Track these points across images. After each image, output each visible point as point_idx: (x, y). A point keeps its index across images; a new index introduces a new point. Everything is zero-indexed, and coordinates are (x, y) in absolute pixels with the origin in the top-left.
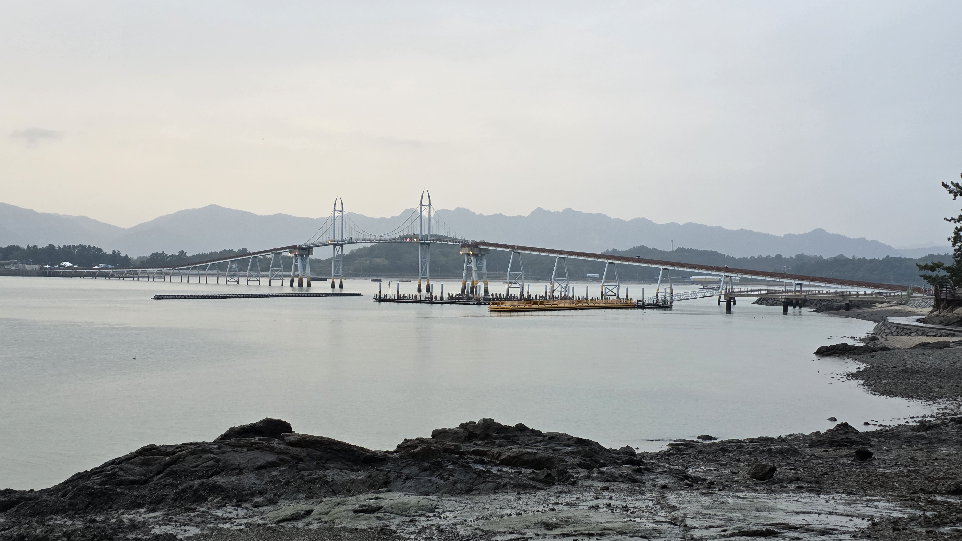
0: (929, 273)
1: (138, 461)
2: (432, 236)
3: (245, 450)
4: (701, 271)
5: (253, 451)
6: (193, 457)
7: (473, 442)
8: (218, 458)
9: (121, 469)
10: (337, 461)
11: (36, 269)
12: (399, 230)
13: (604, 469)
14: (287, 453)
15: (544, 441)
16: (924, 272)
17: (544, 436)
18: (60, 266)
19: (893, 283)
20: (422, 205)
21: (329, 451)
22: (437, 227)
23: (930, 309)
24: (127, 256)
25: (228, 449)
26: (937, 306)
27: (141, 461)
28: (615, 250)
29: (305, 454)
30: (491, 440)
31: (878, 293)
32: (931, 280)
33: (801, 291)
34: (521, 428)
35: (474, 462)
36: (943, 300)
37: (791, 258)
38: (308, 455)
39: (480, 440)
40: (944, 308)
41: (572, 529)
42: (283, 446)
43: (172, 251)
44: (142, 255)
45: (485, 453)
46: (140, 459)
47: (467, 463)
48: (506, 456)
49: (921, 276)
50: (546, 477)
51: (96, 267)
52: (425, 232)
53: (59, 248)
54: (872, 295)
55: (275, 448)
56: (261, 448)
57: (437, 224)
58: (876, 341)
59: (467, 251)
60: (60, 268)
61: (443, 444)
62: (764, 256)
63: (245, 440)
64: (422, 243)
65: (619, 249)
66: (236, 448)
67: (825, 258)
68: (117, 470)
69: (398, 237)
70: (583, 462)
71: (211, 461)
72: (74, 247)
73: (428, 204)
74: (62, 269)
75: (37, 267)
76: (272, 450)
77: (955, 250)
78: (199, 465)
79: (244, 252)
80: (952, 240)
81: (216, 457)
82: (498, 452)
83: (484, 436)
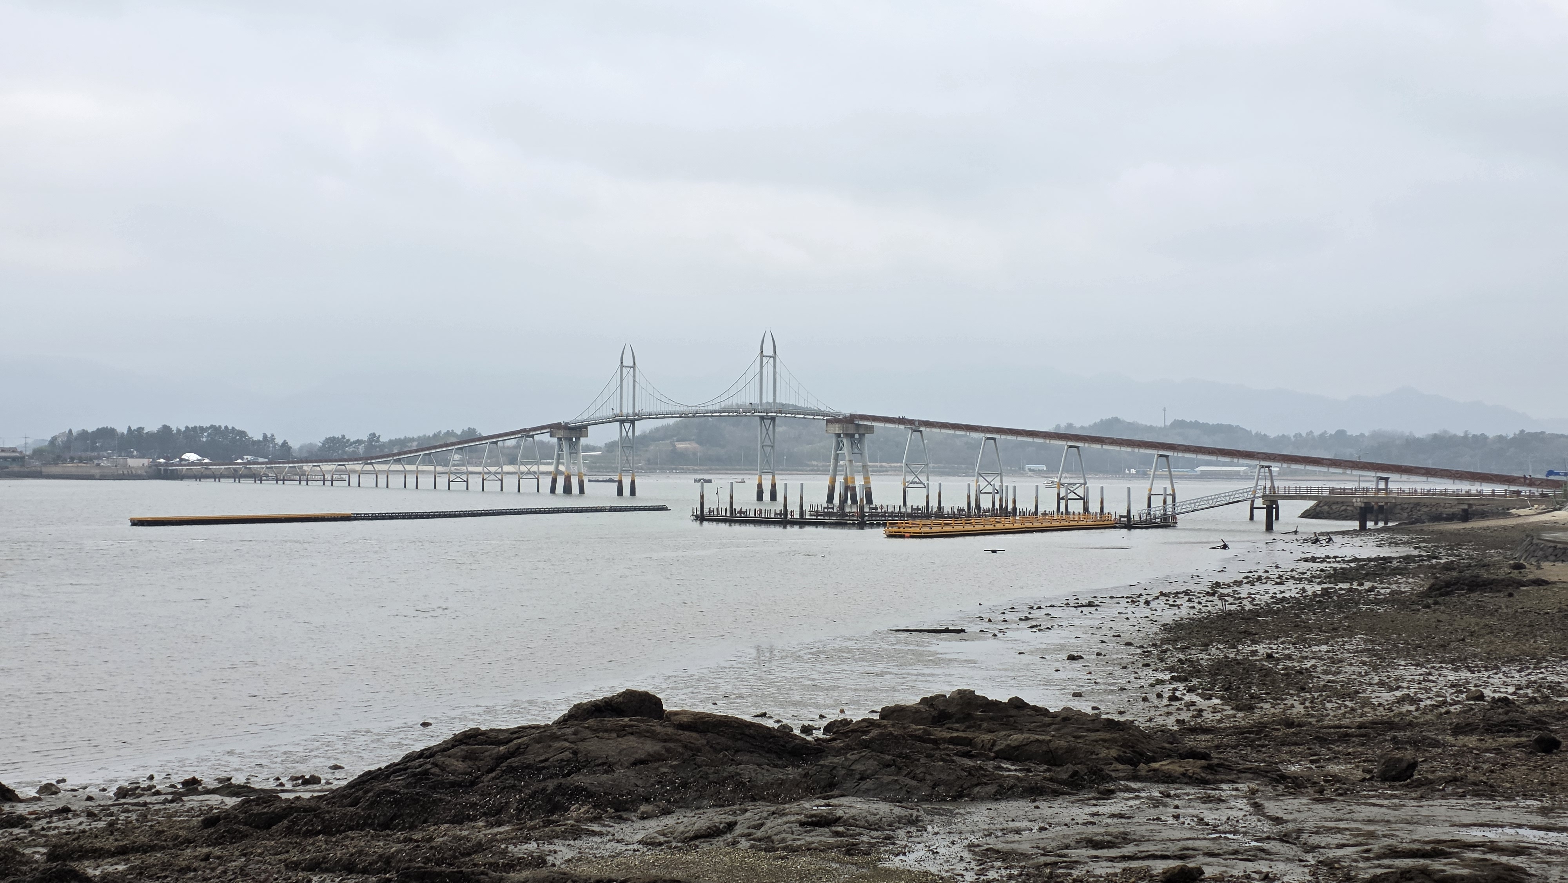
1: (458, 752)
2: (779, 405)
3: (615, 735)
5: (625, 738)
6: (539, 746)
7: (947, 726)
8: (576, 747)
9: (435, 765)
10: (752, 752)
11: (143, 465)
13: (1155, 765)
14: (677, 741)
15: (1055, 724)
17: (1054, 716)
18: (182, 460)
20: (762, 355)
21: (739, 737)
22: (788, 391)
24: (285, 443)
25: (587, 734)
27: (463, 753)
29: (705, 742)
30: (975, 723)
31: (1514, 492)
33: (1386, 489)
34: (1017, 704)
35: (956, 754)
37: (1362, 435)
38: (708, 743)
39: (957, 722)
41: (1136, 849)
42: (670, 730)
44: (307, 441)
45: (969, 742)
46: (462, 750)
47: (949, 755)
48: (1004, 745)
50: (1071, 776)
51: (239, 461)
52: (768, 398)
53: (179, 431)
54: (1505, 496)
55: (659, 733)
56: (637, 733)
57: (788, 387)
58: (1522, 571)
59: (837, 429)
60: (183, 463)
61: (905, 728)
63: (611, 721)
64: (762, 418)
65: (1078, 425)
66: (601, 733)
67: (1418, 435)
68: (429, 766)
69: (723, 407)
70: (1122, 754)
71: (567, 753)
72: (202, 429)
73: (772, 353)
74: (185, 465)
75: (145, 462)
76: (652, 735)
78: (549, 759)
79: (472, 435)
81: (572, 746)
82: (991, 739)
83: (961, 716)
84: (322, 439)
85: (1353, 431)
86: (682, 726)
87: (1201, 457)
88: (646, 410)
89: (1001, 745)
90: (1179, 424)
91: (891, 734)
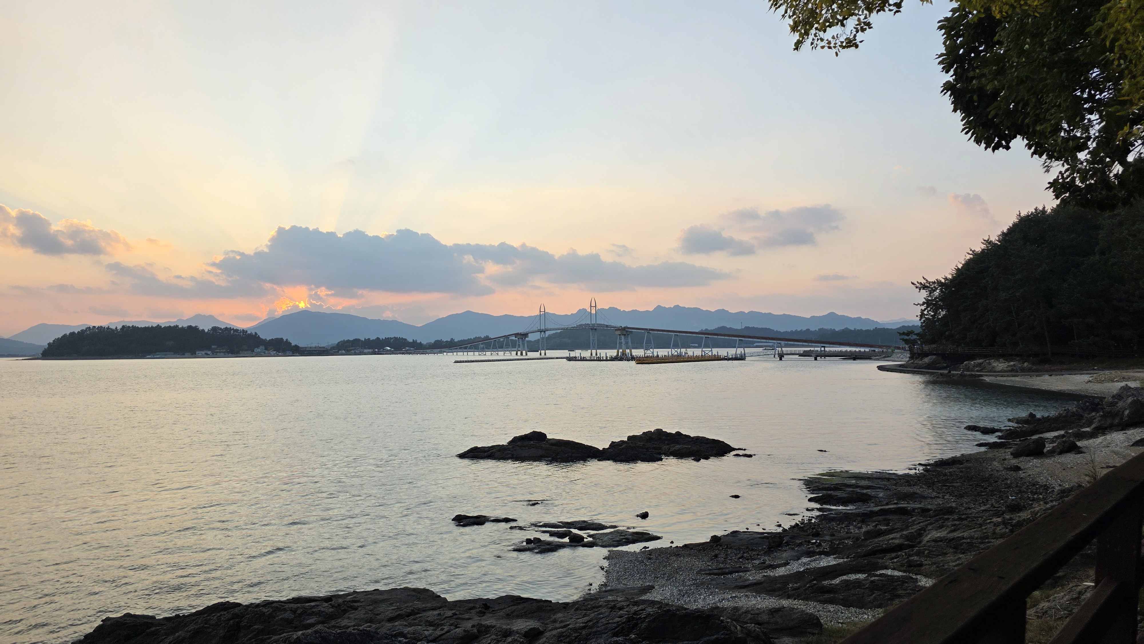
0: (906, 337)
2: (598, 324)
3: (527, 448)
4: (762, 340)
7: (652, 443)
11: (370, 352)
12: (578, 321)
15: (693, 441)
16: (902, 337)
17: (692, 438)
18: (384, 349)
19: (880, 344)
20: (591, 306)
23: (908, 359)
24: (421, 342)
25: (517, 448)
26: (911, 358)
28: (706, 329)
30: (663, 441)
32: (906, 341)
33: (825, 350)
34: (678, 434)
36: (915, 353)
39: (656, 441)
40: (917, 358)
42: (548, 446)
43: (446, 338)
44: (429, 341)
49: (901, 339)
51: (404, 349)
52: (593, 322)
53: (383, 339)
54: (869, 352)
57: (601, 318)
59: (619, 332)
61: (635, 444)
62: (799, 330)
63: (526, 443)
64: (592, 329)
65: (709, 329)
66: (522, 448)
67: (837, 330)
69: (576, 326)
72: (391, 339)
73: (594, 306)
74: (385, 352)
75: (371, 350)
76: (542, 448)
77: (921, 323)
79: (487, 338)
80: (919, 316)
81: (511, 452)
82: (668, 447)
83: (657, 439)
84: (434, 341)
85: (812, 329)
86: (552, 445)
87: (755, 340)
88: (549, 327)
89: (672, 449)
90: (747, 328)
91: (630, 446)
